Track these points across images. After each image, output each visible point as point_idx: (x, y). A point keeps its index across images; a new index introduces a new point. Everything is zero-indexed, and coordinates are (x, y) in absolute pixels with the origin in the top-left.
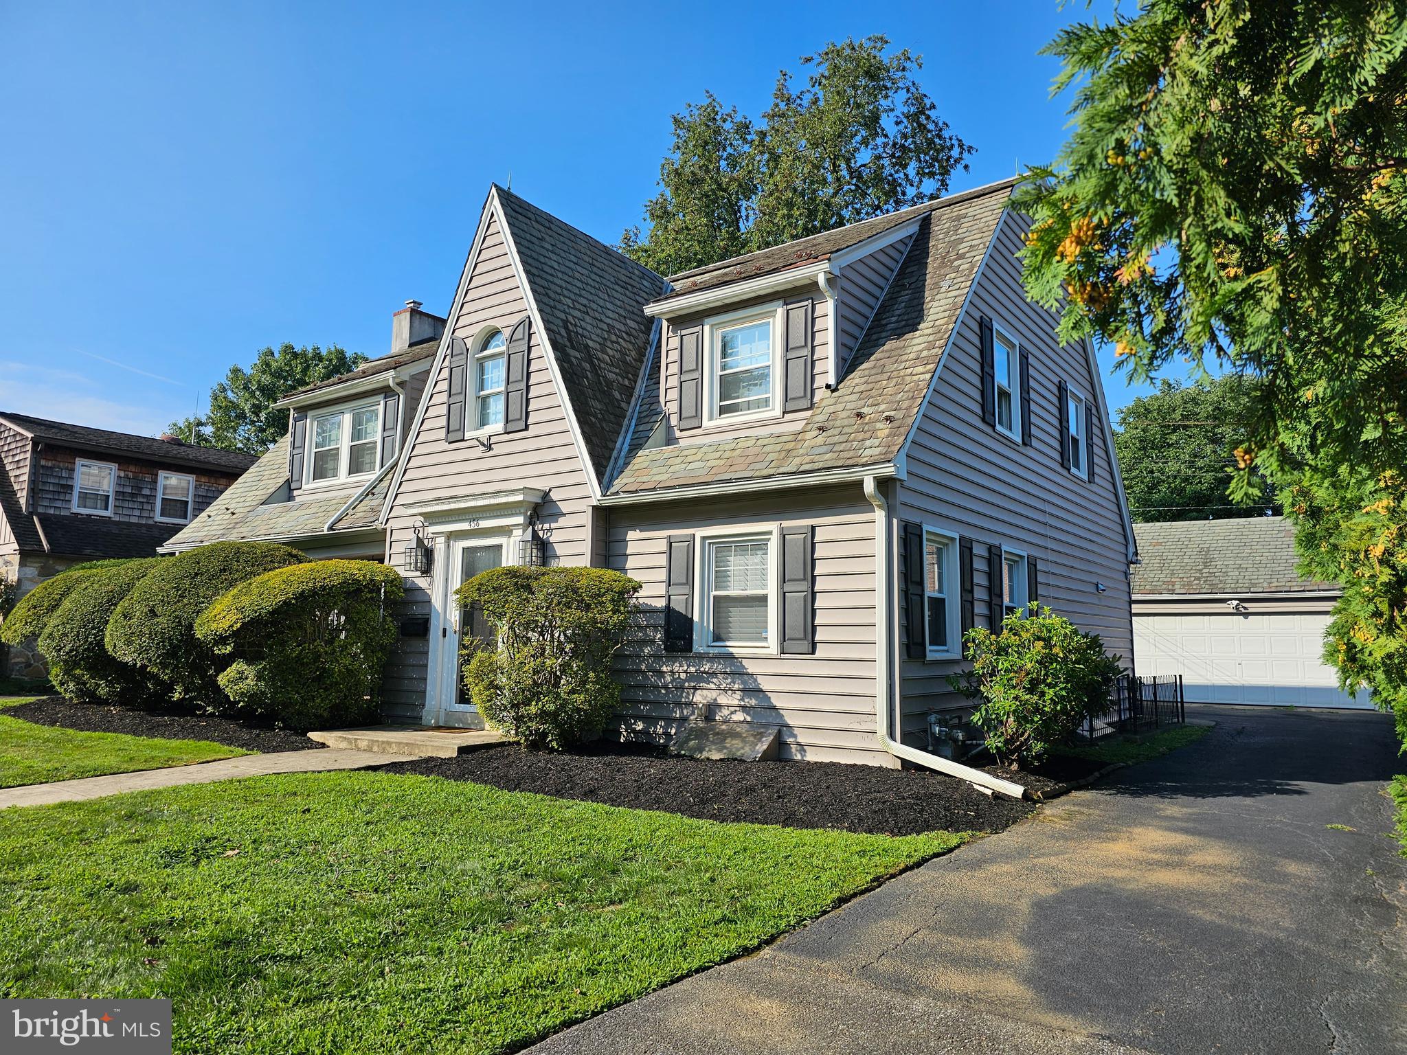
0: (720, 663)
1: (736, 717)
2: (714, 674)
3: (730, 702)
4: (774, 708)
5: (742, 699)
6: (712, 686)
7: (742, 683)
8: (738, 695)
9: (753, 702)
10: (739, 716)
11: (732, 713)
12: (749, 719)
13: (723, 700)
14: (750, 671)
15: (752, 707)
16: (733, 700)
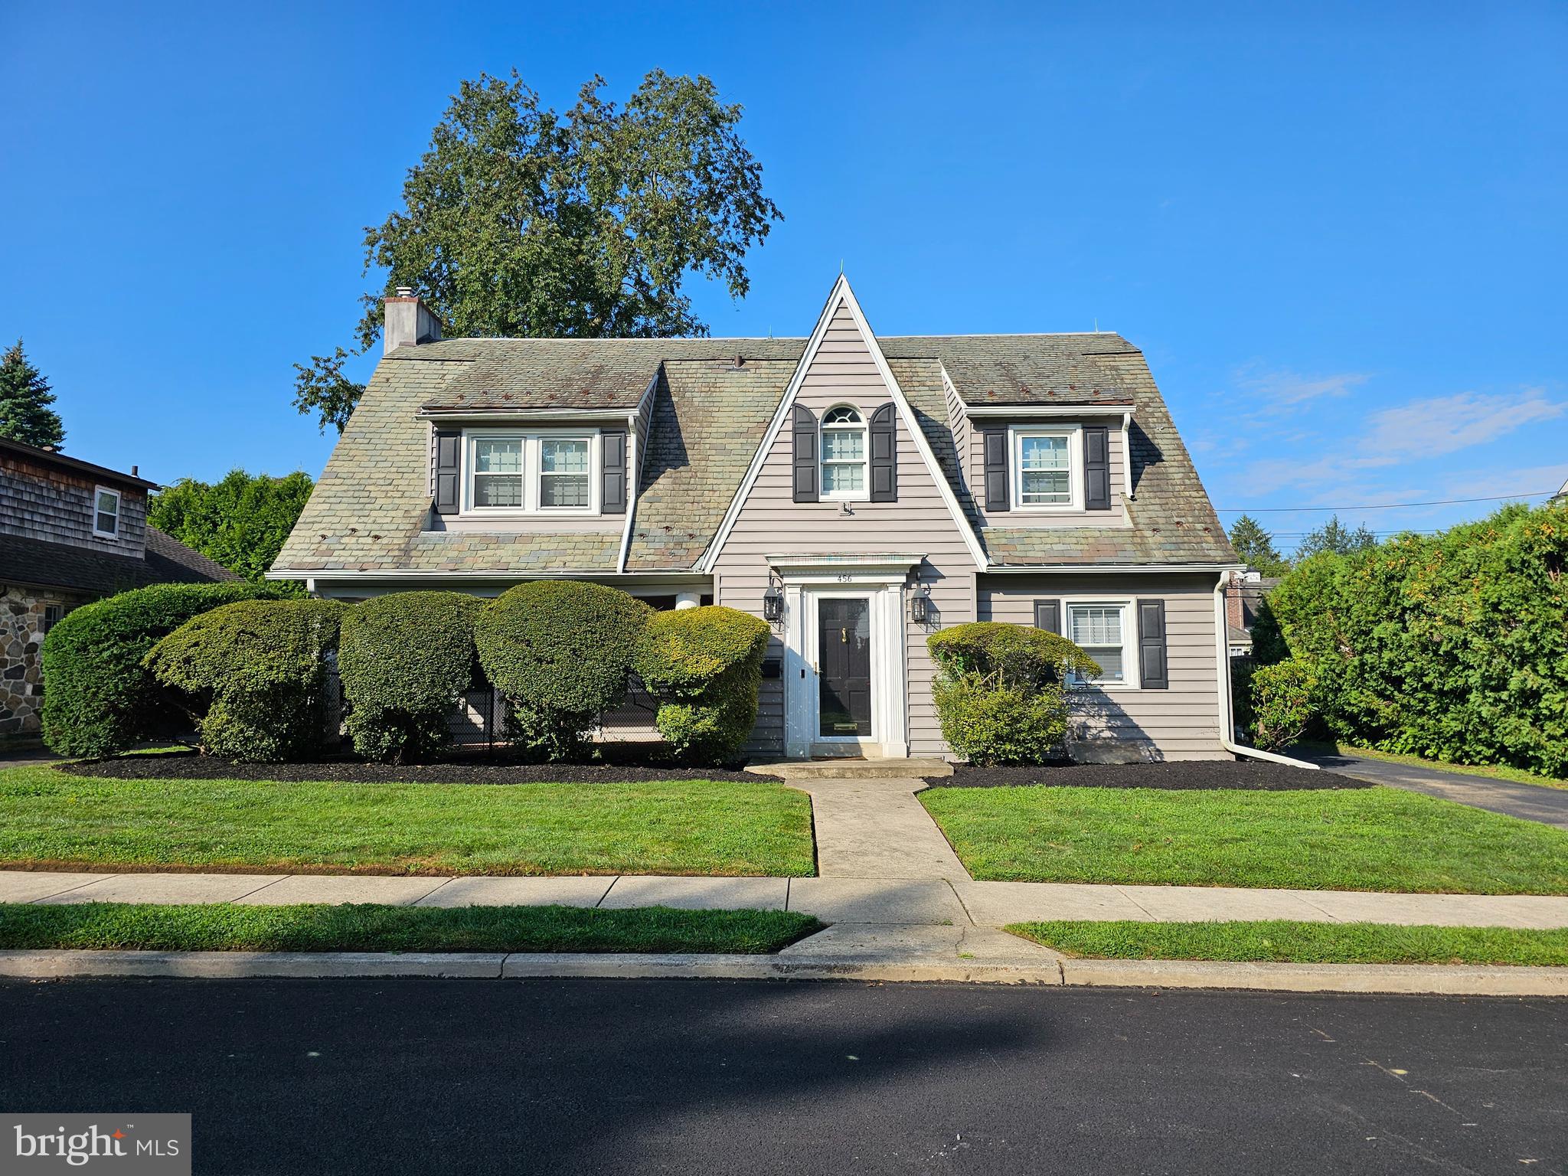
0: (1087, 697)
1: (1103, 735)
2: (1083, 705)
3: (1098, 725)
4: (1137, 727)
5: (1108, 722)
6: (1083, 714)
7: (1108, 710)
8: (1104, 719)
9: (1119, 723)
10: (1107, 734)
11: (1100, 732)
12: (1115, 735)
13: (1091, 723)
14: (1115, 702)
15: (1118, 727)
16: (1102, 723)
